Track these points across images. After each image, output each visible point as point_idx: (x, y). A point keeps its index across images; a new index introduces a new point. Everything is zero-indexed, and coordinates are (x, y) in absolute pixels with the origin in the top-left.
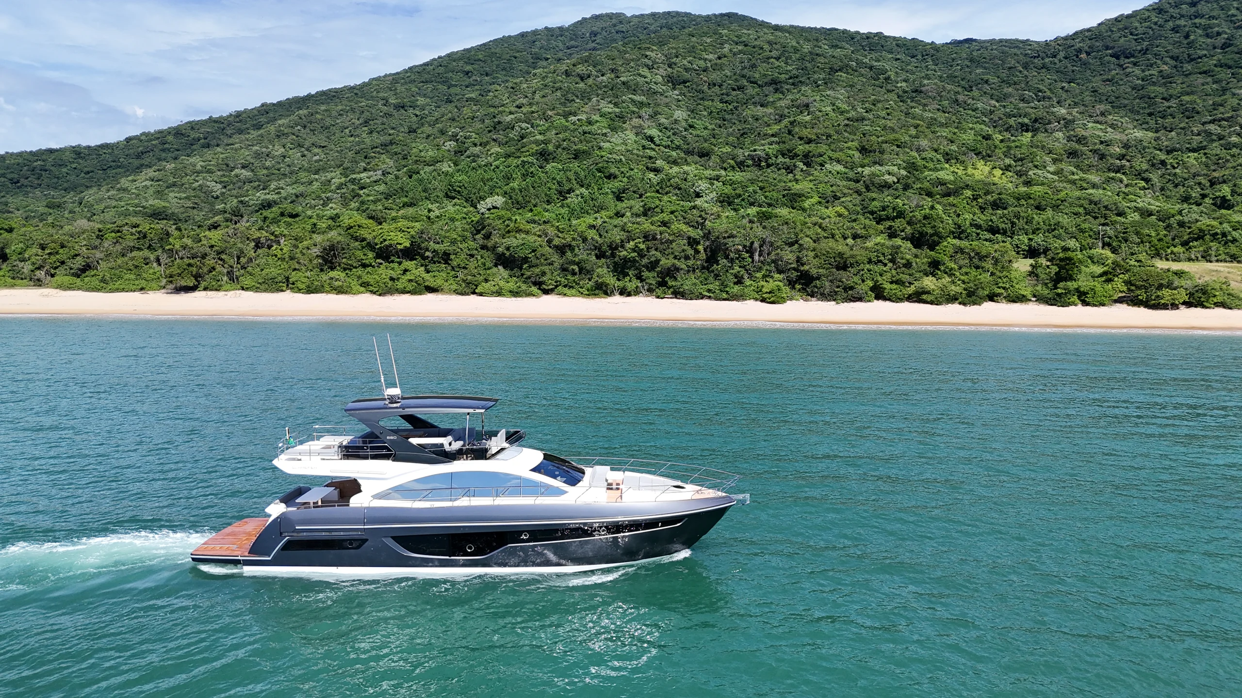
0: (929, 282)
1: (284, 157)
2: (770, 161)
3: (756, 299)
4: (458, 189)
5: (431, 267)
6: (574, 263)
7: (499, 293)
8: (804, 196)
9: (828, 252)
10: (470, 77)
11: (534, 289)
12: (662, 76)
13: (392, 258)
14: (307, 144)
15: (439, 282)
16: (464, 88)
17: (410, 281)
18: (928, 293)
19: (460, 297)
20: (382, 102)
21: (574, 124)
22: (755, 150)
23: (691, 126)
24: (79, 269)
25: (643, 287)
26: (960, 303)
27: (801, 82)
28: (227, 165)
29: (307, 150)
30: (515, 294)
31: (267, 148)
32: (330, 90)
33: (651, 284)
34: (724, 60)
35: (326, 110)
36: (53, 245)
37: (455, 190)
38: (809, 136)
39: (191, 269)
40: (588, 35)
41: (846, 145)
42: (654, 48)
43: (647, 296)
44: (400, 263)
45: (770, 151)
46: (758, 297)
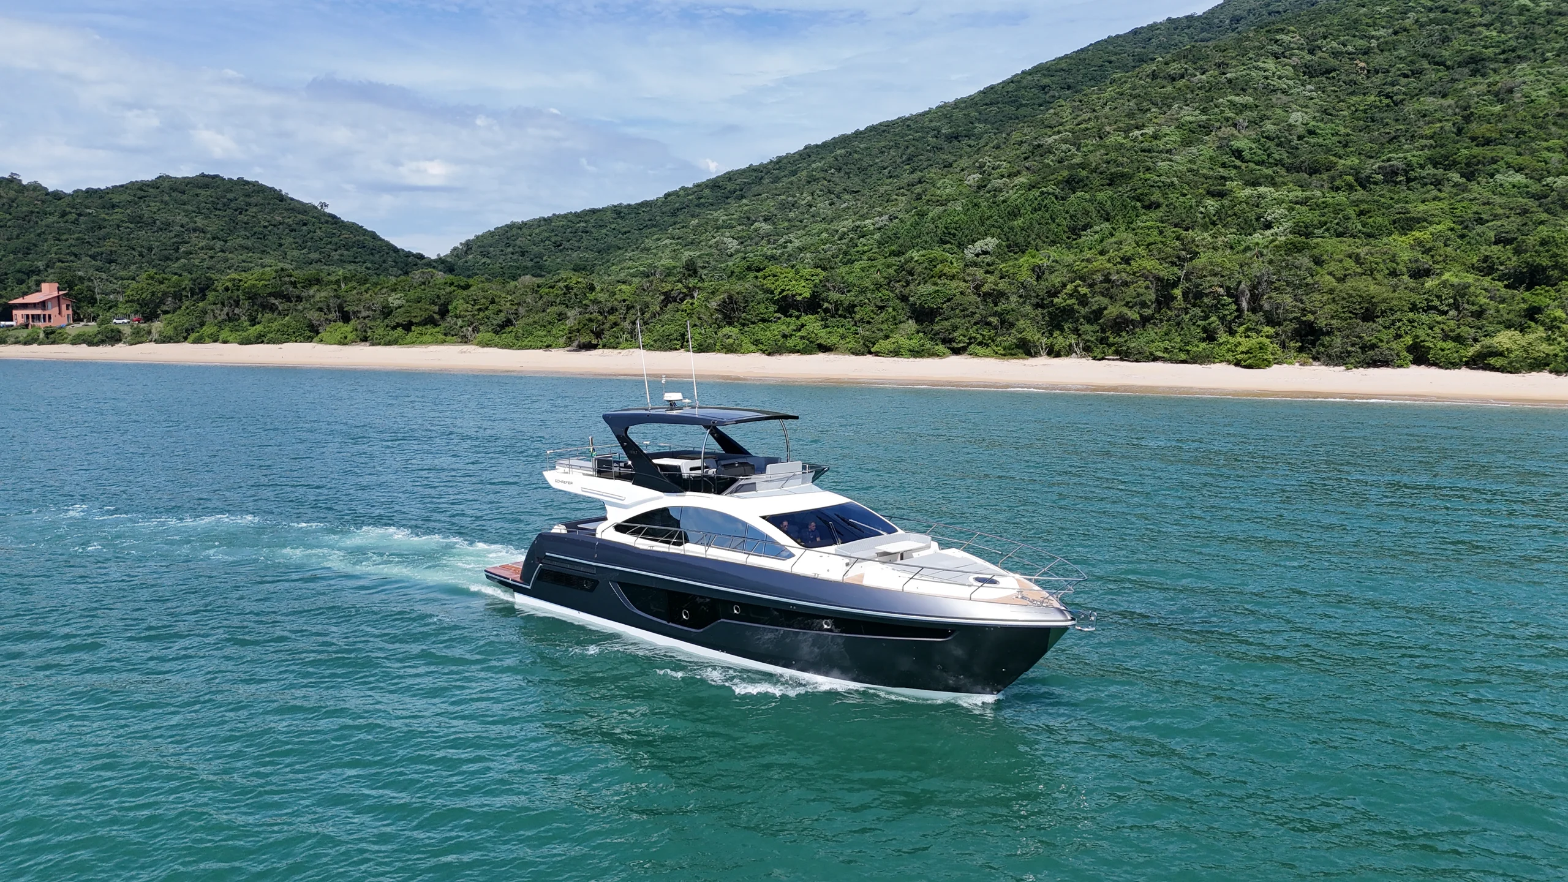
0: (1505, 339)
1: (811, 206)
2: (1412, 174)
3: (1229, 362)
4: (953, 231)
5: (831, 321)
6: (995, 314)
7: (896, 353)
8: (1425, 220)
9: (1350, 296)
10: (1046, 93)
11: (941, 348)
12: (1294, 67)
13: (791, 311)
14: (838, 189)
15: (834, 339)
16: (1036, 107)
17: (802, 338)
18: (1501, 354)
19: (854, 357)
20: (933, 133)
21: (1135, 140)
22: (1389, 160)
23: (1311, 133)
24: (499, 325)
25: (1078, 344)
26: (1551, 372)
27: (1519, 57)
28: (749, 219)
29: (838, 197)
30: (916, 353)
31: (794, 196)
32: (881, 124)
33: (1088, 341)
34: (1402, 37)
35: (866, 149)
36: (483, 301)
37: (950, 233)
38: (1488, 135)
39: (591, 324)
40: (1227, 22)
41: (1545, 144)
42: (1292, 28)
43: (1082, 357)
44: (798, 317)
45: (1414, 160)
46: (1231, 358)
